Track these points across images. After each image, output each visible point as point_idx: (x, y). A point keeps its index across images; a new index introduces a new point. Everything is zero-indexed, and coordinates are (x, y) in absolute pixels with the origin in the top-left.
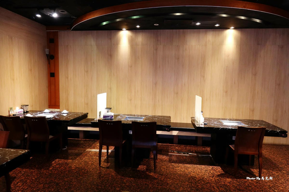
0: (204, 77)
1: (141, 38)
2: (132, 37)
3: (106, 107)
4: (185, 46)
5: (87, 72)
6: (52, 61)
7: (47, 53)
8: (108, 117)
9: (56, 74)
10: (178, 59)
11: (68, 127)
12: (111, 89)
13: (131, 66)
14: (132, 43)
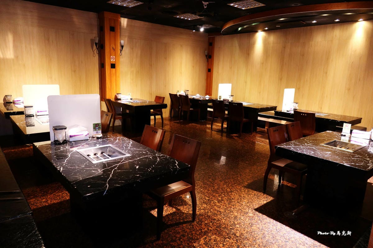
0: (327, 73)
1: (272, 38)
2: (265, 37)
3: (230, 95)
4: (311, 43)
5: (231, 68)
6: (210, 60)
7: (206, 54)
8: (226, 100)
9: (211, 70)
10: (303, 55)
11: (208, 109)
12: (246, 82)
13: (263, 63)
14: (266, 43)
